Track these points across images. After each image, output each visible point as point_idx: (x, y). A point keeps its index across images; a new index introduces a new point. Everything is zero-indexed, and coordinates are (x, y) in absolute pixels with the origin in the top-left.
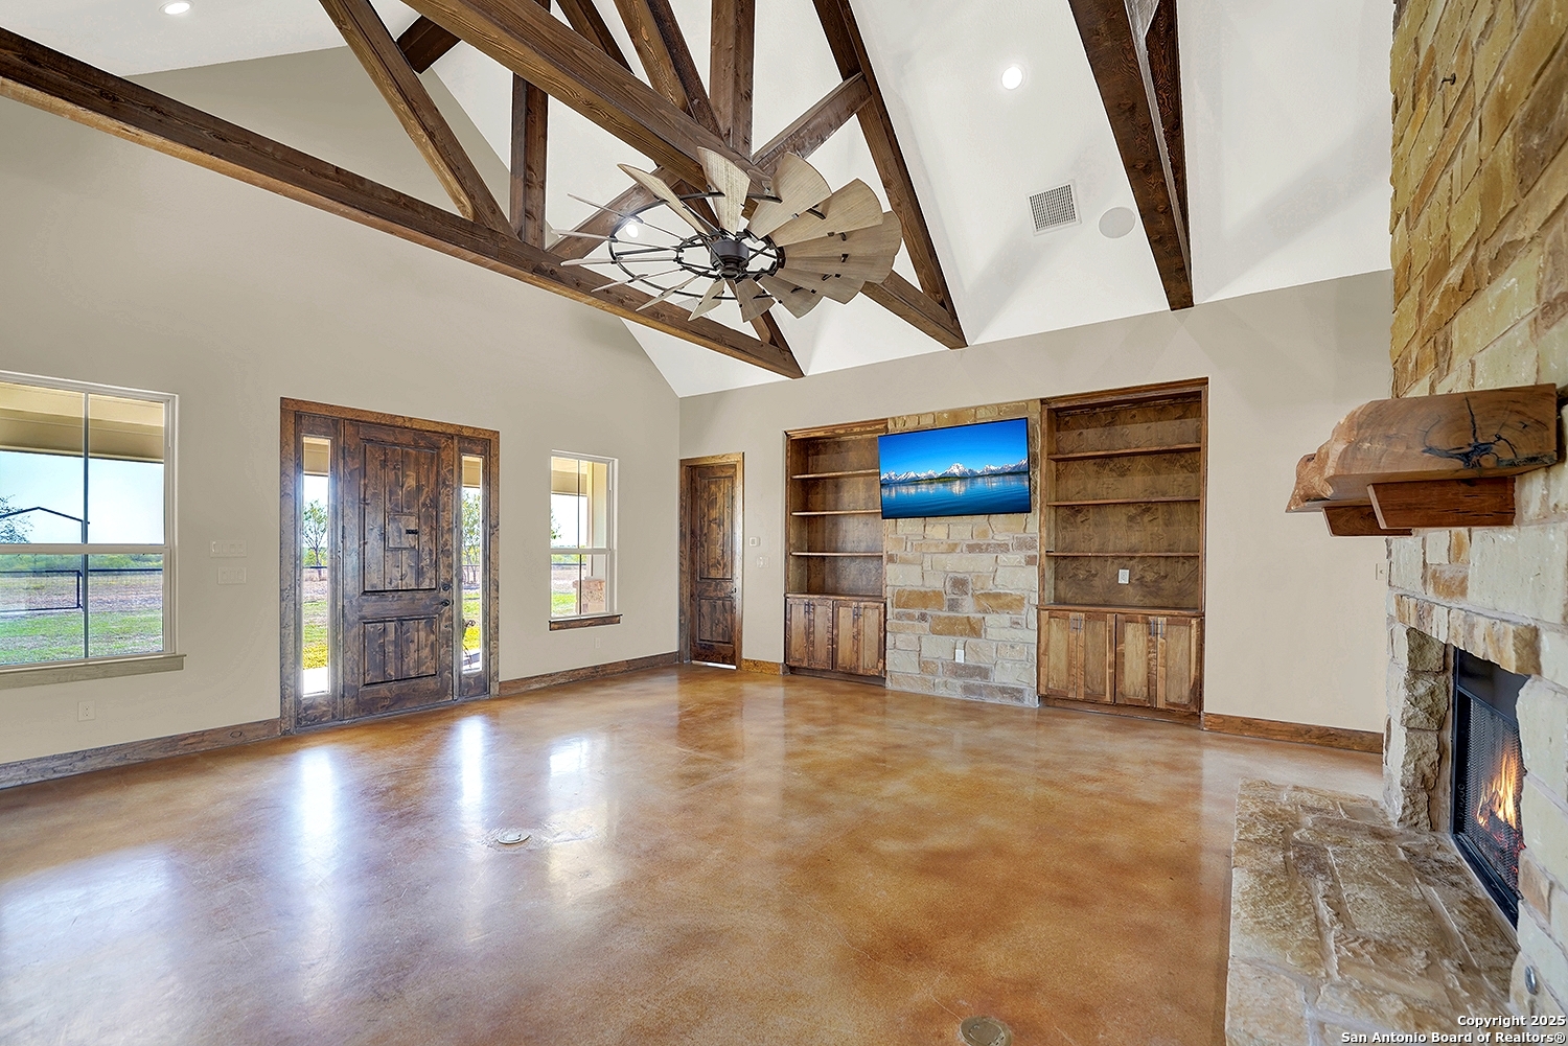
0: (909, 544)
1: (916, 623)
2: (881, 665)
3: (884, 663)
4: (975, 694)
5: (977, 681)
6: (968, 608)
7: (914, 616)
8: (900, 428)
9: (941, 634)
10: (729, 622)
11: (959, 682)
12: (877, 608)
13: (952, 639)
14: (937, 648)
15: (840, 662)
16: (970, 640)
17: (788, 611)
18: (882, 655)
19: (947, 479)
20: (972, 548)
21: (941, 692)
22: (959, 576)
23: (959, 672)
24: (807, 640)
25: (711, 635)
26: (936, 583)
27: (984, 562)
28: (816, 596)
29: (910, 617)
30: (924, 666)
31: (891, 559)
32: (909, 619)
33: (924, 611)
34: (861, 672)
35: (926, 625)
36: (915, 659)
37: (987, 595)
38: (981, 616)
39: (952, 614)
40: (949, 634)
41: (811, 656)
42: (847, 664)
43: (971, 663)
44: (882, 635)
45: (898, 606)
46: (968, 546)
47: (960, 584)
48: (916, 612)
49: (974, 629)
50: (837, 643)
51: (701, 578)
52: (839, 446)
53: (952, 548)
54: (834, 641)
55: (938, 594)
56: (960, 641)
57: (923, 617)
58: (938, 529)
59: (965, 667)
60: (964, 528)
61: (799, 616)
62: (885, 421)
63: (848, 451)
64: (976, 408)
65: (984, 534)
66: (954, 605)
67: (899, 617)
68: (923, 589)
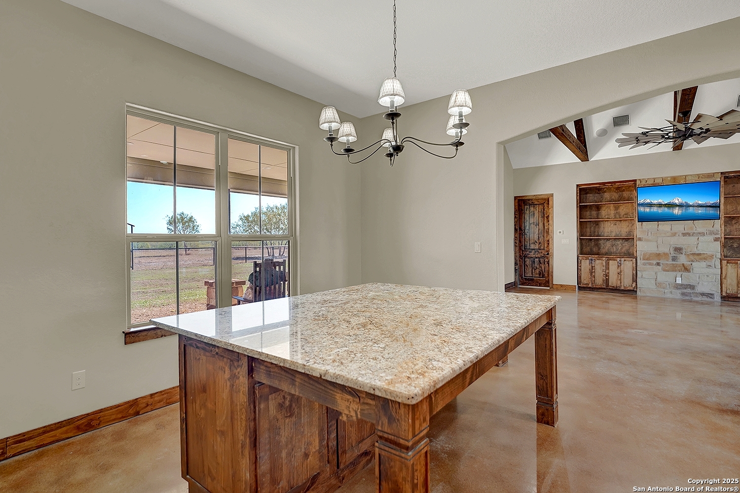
0: (649, 233)
1: (654, 266)
2: (634, 285)
3: (636, 284)
4: (687, 296)
5: (689, 291)
6: (683, 259)
7: (653, 264)
8: (643, 183)
9: (668, 271)
10: (543, 268)
11: (679, 291)
12: (632, 260)
13: (675, 273)
14: (666, 277)
15: (610, 284)
16: (684, 273)
17: (579, 263)
18: (635, 279)
19: (671, 205)
20: (684, 235)
21: (669, 296)
22: (677, 246)
23: (679, 287)
24: (591, 275)
25: (532, 274)
26: (664, 249)
27: (692, 240)
28: (596, 256)
29: (650, 264)
30: (658, 285)
31: (640, 239)
32: (650, 265)
33: (658, 261)
34: (623, 288)
35: (660, 268)
36: (653, 282)
37: (694, 254)
38: (690, 263)
39: (674, 262)
40: (673, 271)
41: (593, 282)
42: (614, 285)
43: (685, 283)
44: (635, 272)
45: (644, 259)
46: (683, 233)
47: (678, 250)
48: (655, 262)
49: (686, 269)
50: (609, 276)
51: (525, 249)
52: (599, 191)
53: (674, 235)
54: (607, 275)
55: (666, 254)
56: (679, 274)
57: (658, 264)
58: (665, 226)
59: (682, 285)
60: (679, 226)
61: (586, 264)
62: (635, 181)
63: (605, 192)
64: (686, 176)
65: (692, 228)
66: (674, 259)
67: (645, 264)
68: (658, 252)
